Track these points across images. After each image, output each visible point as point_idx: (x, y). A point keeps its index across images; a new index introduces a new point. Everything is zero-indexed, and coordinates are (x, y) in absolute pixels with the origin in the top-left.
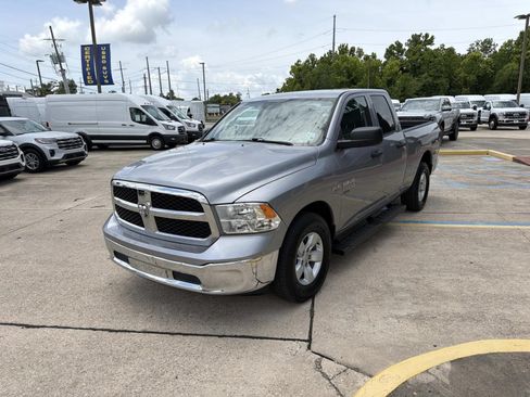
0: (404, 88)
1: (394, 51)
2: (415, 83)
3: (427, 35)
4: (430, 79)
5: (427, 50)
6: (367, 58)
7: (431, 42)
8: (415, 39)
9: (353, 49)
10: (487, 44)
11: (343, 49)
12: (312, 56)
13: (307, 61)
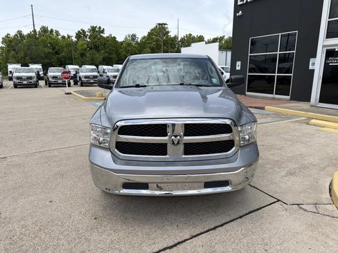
0: (93, 59)
1: (80, 35)
2: (99, 56)
3: (100, 28)
4: (107, 55)
5: (101, 36)
6: (63, 37)
7: (103, 31)
8: (93, 29)
9: (52, 31)
10: (134, 37)
11: (44, 30)
12: (20, 32)
13: (16, 35)
